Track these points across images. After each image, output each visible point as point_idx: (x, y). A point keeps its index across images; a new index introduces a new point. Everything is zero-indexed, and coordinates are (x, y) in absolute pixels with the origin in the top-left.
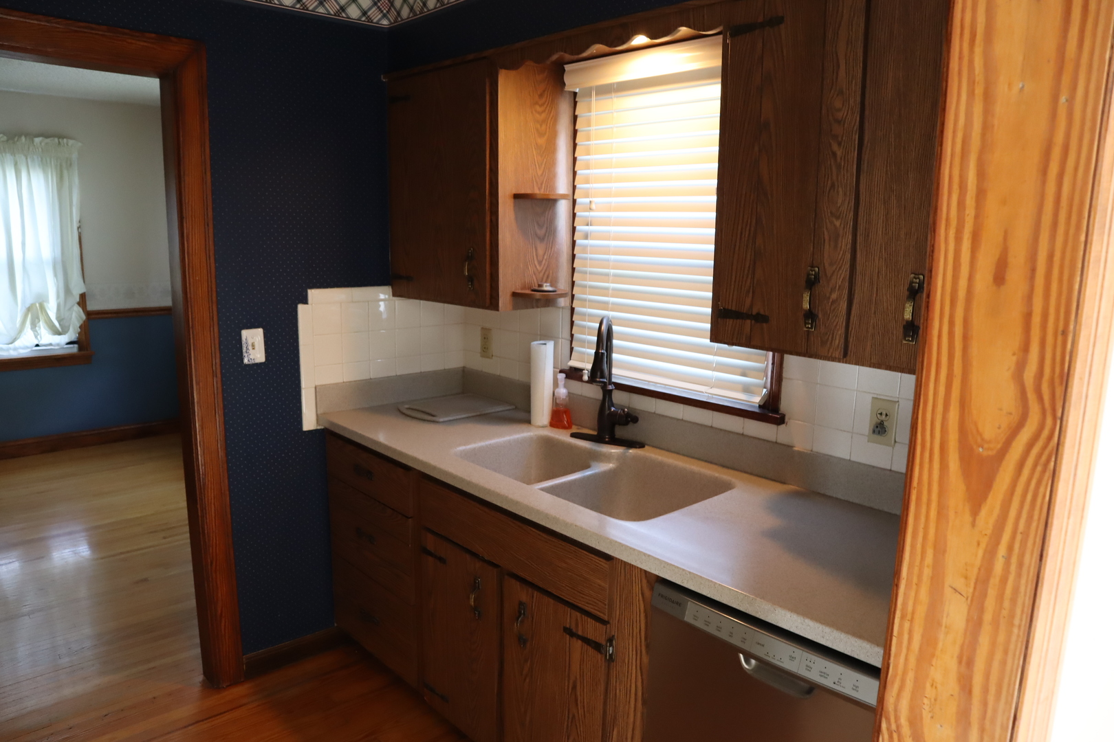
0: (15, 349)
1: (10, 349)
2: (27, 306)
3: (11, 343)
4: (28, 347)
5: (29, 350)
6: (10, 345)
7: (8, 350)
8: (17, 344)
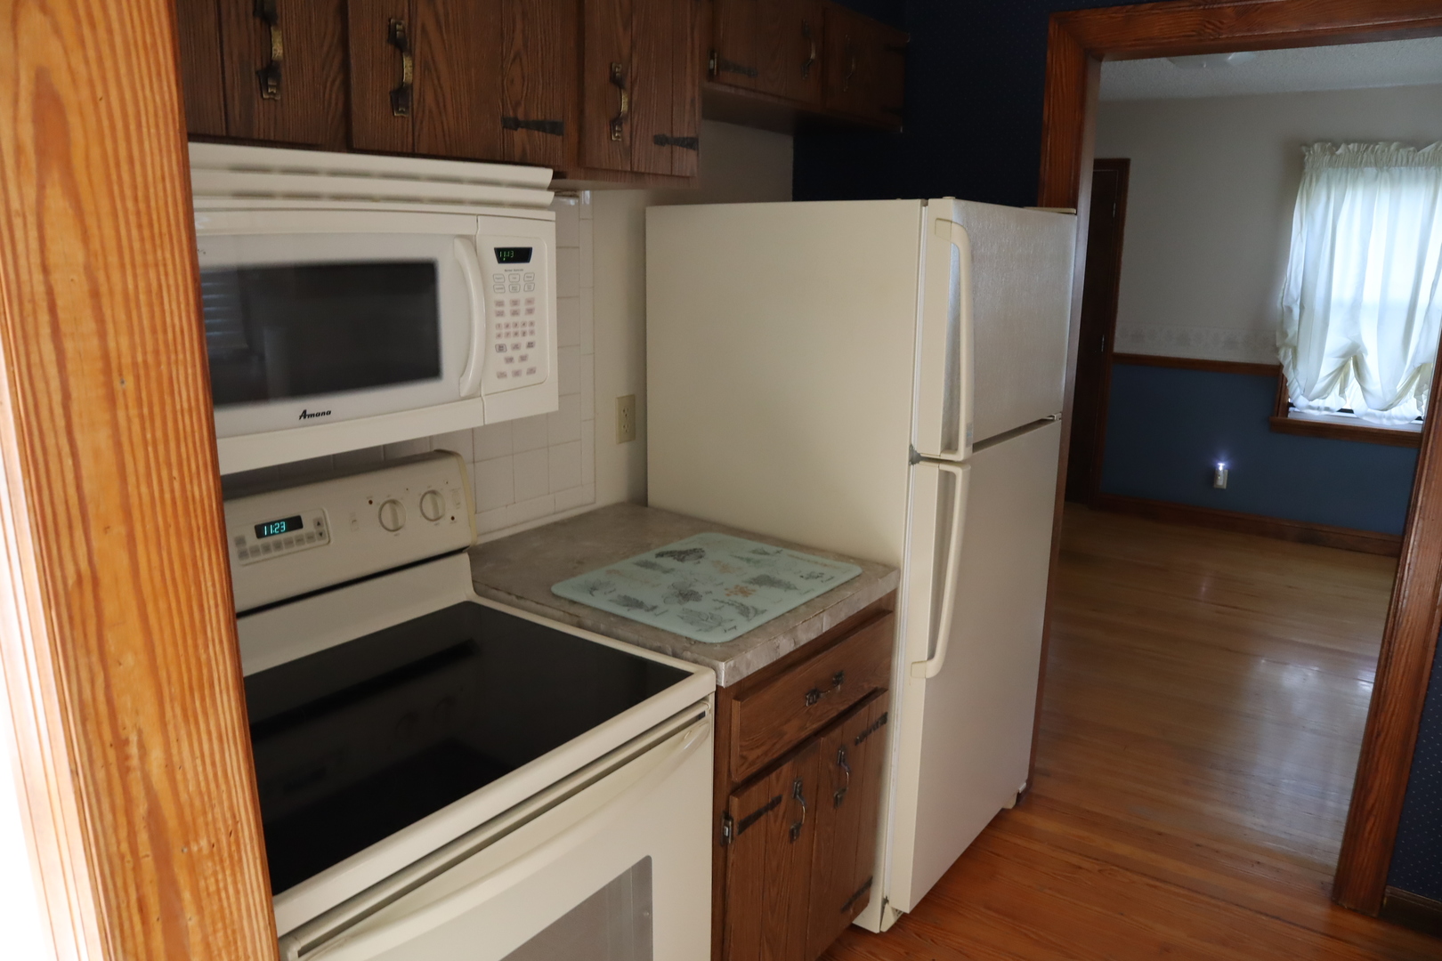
0: (1389, 418)
1: (1384, 417)
2: (1417, 365)
3: (1386, 410)
4: (1406, 419)
5: (1407, 422)
6: (1385, 413)
7: (1380, 417)
8: (1394, 411)
